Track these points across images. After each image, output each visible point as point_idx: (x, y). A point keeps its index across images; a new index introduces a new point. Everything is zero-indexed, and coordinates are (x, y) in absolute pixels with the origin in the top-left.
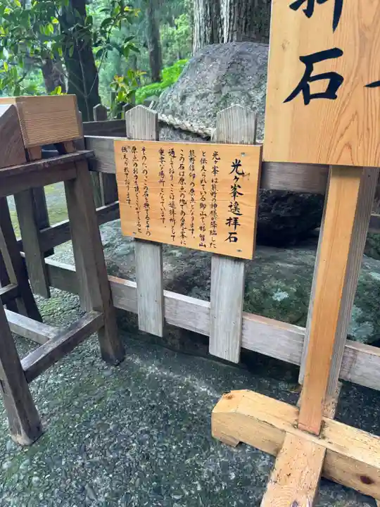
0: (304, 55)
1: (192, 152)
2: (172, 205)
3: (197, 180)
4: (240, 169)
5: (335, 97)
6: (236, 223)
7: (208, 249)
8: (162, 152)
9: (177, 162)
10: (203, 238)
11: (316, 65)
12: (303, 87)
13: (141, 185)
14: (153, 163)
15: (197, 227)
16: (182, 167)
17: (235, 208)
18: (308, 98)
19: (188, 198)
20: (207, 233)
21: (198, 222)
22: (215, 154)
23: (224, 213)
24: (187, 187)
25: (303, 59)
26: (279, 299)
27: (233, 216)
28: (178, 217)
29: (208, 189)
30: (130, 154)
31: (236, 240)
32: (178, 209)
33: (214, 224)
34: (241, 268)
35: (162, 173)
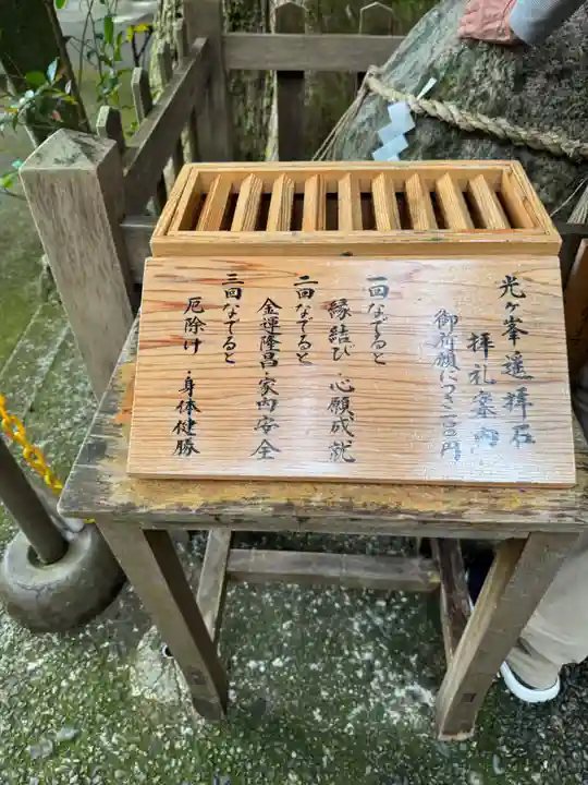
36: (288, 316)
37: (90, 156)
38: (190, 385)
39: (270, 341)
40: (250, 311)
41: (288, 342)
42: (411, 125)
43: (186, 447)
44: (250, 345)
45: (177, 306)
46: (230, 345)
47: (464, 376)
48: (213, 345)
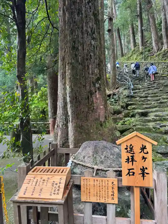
0: (129, 169)
1: (102, 180)
2: (97, 192)
3: (103, 186)
4: (113, 184)
5: (134, 175)
6: (113, 195)
7: (107, 202)
8: (94, 180)
9: (98, 182)
10: (105, 199)
11: (130, 170)
12: (129, 173)
13: (88, 188)
14: (92, 183)
15: (103, 197)
16: (99, 183)
17: (113, 192)
18: (130, 175)
19: (101, 190)
20: (106, 198)
21: (104, 195)
22: (108, 181)
23: (110, 193)
24: (101, 188)
25: (128, 169)
26: (118, 211)
27: (113, 194)
28: (98, 195)
29: (106, 188)
30: (85, 181)
31: (114, 199)
32: (98, 193)
33: (108, 196)
34: (115, 206)
35: (94, 185)
36: (39, 181)
37: (26, 165)
38: (27, 187)
39: (36, 183)
40: (35, 180)
41: (38, 184)
42: (72, 163)
43: (24, 194)
44: (34, 183)
45: (28, 180)
46: (32, 184)
47: (54, 187)
48: (30, 184)
